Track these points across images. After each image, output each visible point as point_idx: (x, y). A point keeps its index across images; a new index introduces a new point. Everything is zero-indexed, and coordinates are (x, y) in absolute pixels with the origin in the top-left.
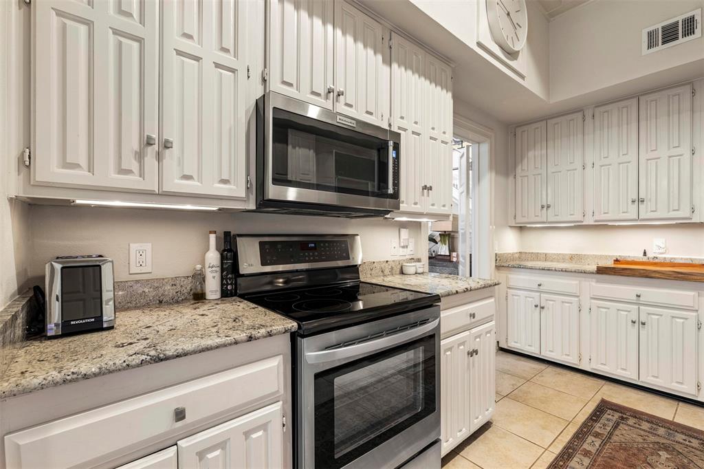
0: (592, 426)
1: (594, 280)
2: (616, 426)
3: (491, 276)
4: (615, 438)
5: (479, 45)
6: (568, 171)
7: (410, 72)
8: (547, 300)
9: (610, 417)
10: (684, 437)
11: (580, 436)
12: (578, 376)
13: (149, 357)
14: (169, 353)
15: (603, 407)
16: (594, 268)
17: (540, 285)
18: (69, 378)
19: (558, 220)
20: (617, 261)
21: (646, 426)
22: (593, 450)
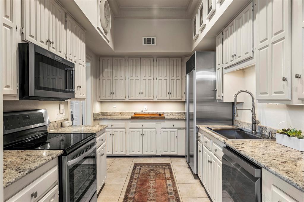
0: (134, 172)
1: (130, 122)
2: (140, 169)
3: (92, 124)
4: (141, 172)
5: (98, 28)
6: (120, 79)
7: (73, 34)
8: (115, 131)
9: (138, 167)
10: (155, 166)
11: (132, 175)
12: (126, 158)
13: (28, 172)
14: (33, 169)
15: (136, 165)
16: (130, 117)
17: (112, 126)
18: (8, 185)
19: (117, 99)
20: (135, 114)
21: (147, 166)
22: (137, 178)
